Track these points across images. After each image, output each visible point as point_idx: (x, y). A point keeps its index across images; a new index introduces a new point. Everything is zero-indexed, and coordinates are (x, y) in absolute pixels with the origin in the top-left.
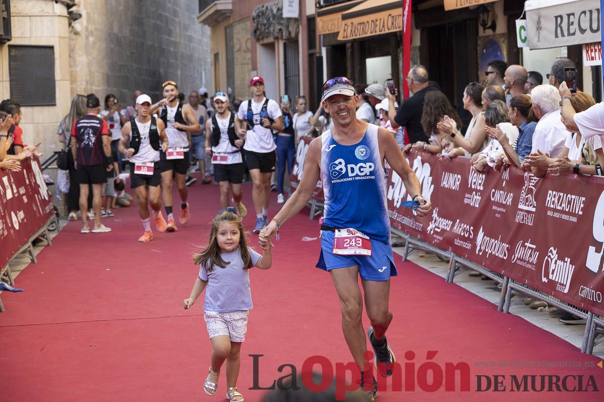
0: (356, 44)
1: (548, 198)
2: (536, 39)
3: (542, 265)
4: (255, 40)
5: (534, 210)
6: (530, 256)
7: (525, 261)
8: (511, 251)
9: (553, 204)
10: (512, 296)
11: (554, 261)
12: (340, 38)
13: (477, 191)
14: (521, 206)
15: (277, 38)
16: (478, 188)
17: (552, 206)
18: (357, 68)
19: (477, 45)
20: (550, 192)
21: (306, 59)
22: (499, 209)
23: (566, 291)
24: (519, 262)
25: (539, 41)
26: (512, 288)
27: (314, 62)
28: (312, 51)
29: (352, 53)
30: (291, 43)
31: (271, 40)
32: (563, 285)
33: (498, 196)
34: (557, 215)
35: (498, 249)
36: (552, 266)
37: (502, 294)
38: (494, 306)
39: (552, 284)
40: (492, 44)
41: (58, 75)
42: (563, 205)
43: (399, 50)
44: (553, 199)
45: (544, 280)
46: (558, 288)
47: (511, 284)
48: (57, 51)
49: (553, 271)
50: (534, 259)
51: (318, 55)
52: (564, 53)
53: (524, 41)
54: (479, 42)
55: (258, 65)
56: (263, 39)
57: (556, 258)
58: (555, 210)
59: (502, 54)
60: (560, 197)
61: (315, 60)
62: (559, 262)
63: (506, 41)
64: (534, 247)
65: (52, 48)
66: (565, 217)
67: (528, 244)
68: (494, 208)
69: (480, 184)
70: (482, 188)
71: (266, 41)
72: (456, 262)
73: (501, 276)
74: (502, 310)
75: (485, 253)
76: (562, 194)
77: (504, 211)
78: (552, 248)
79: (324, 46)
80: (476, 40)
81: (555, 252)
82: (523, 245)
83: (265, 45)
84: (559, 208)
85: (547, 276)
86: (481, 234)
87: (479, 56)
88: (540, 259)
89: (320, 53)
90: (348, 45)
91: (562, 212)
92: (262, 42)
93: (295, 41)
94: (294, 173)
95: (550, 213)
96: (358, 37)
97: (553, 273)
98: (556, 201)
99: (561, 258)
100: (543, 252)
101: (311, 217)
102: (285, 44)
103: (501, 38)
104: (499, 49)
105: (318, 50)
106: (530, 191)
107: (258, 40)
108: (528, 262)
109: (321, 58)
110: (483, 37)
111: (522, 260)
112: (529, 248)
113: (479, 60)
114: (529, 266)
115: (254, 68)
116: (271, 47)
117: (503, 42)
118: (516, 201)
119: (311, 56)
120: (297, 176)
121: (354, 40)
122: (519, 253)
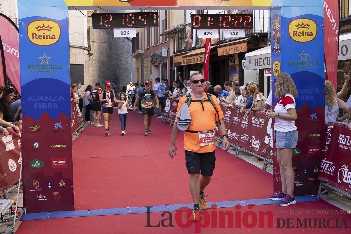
0: (187, 66)
1: (252, 120)
2: (249, 66)
3: (250, 142)
4: (151, 64)
5: (248, 123)
6: (246, 139)
7: (244, 140)
8: (240, 137)
9: (254, 121)
10: (239, 152)
11: (254, 141)
12: (182, 64)
13: (228, 117)
14: (243, 122)
15: (159, 63)
16: (229, 116)
17: (253, 122)
18: (187, 74)
19: (228, 68)
20: (253, 118)
21: (169, 71)
22: (235, 123)
23: (258, 150)
24: (242, 141)
25: (250, 67)
26: (239, 149)
27: (172, 72)
28: (171, 68)
29: (185, 69)
30: (164, 65)
31: (157, 64)
32: (256, 148)
33: (235, 119)
34: (255, 125)
35: (235, 136)
36: (253, 142)
37: (236, 151)
38: (233, 155)
39: (253, 148)
40: (234, 68)
41: (85, 74)
42: (257, 122)
43: (202, 69)
44: (254, 120)
45: (250, 147)
46: (255, 149)
47: (239, 148)
48: (84, 66)
49: (254, 144)
50: (247, 140)
51: (174, 70)
52: (258, 71)
53: (245, 67)
54: (229, 67)
55: (153, 73)
56: (154, 63)
57: (254, 139)
58: (255, 124)
59: (237, 71)
60: (256, 119)
61: (172, 71)
62: (255, 141)
63: (238, 67)
64: (247, 136)
65: (83, 65)
66: (258, 126)
67: (245, 135)
68: (234, 123)
69: (229, 115)
70: (230, 116)
71: (155, 64)
72: (221, 140)
73: (236, 145)
74: (236, 157)
75: (231, 137)
76: (257, 118)
77: (238, 124)
78: (253, 136)
79: (176, 67)
80: (228, 66)
81: (254, 137)
82: (244, 135)
83: (155, 66)
84: (256, 123)
85: (251, 145)
86: (229, 131)
87: (229, 71)
88: (249, 140)
89: (175, 69)
90: (184, 67)
91: (257, 124)
92: (154, 65)
93: (166, 65)
94: (165, 110)
95: (253, 125)
96: (189, 64)
97: (253, 144)
98: (255, 121)
99: (256, 139)
100: (250, 138)
101: (171, 125)
102: (162, 65)
103: (237, 65)
104: (236, 69)
105: (174, 68)
106: (246, 117)
107: (153, 64)
108: (245, 141)
109: (175, 70)
110: (230, 65)
111: (243, 140)
112: (246, 136)
113: (229, 73)
114: (245, 142)
115: (151, 74)
116: (157, 66)
117: (237, 67)
118: (241, 120)
119: (171, 70)
120: (166, 111)
121: (186, 65)
122: (242, 137)
